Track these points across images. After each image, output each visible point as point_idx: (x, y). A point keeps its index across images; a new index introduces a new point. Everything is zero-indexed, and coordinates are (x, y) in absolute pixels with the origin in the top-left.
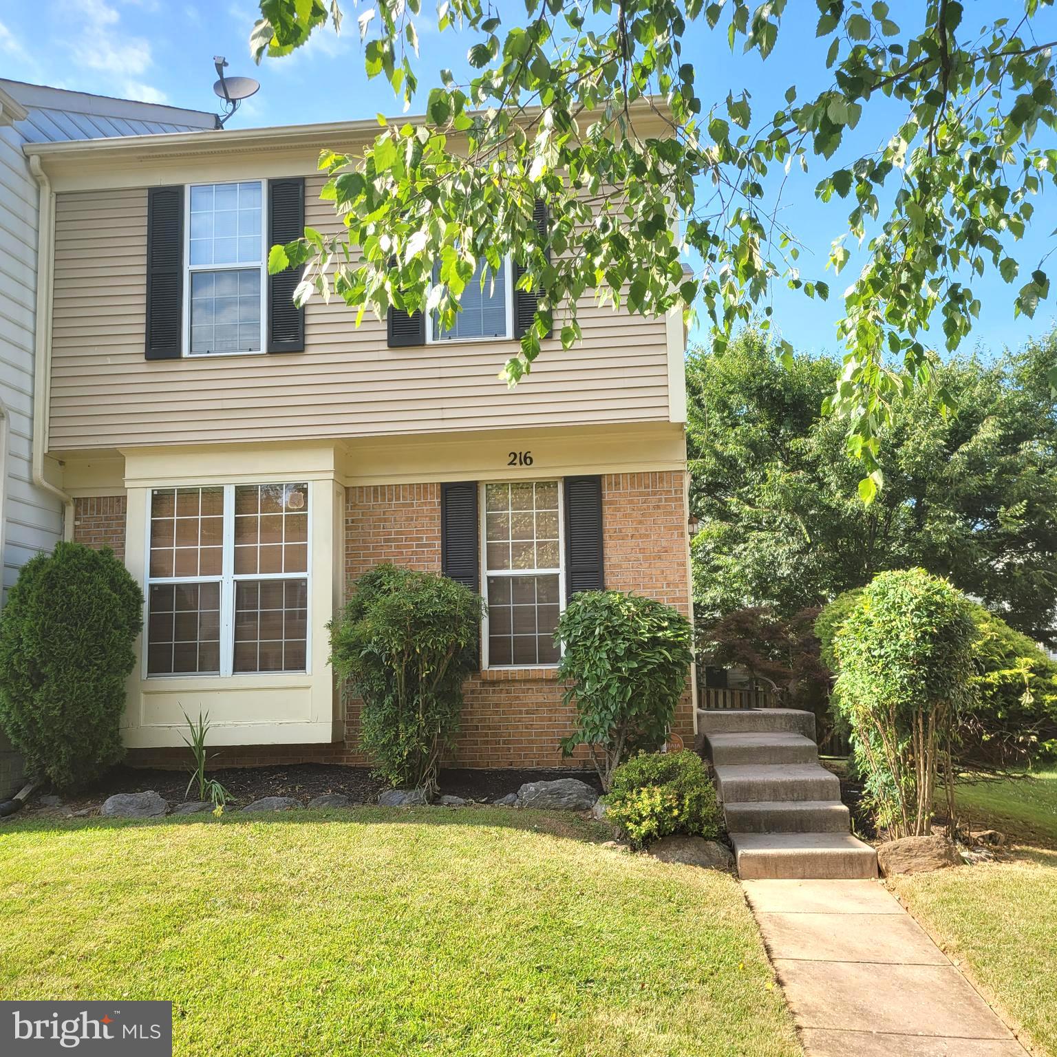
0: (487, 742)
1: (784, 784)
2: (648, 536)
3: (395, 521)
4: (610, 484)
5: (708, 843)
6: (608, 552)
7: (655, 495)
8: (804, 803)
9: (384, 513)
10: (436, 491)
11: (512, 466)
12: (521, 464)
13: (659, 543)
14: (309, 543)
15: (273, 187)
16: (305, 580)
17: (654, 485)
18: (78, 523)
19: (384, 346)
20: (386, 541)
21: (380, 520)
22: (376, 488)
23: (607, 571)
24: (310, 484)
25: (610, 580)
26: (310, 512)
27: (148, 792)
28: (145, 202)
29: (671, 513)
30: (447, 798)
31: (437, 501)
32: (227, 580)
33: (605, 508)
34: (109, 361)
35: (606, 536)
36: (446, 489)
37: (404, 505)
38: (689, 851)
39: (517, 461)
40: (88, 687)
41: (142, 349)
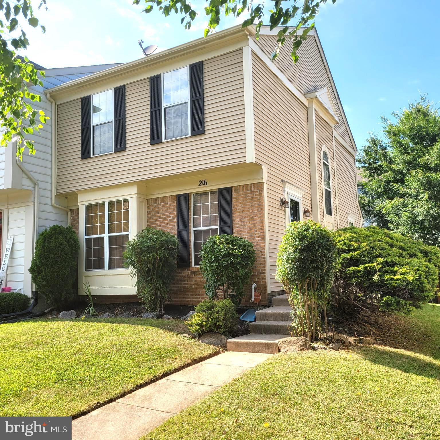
0: (192, 295)
2: (248, 211)
3: (162, 211)
4: (235, 190)
5: (222, 336)
6: (234, 218)
7: (252, 193)
9: (159, 208)
10: (175, 198)
11: (200, 186)
12: (203, 185)
13: (253, 214)
14: (130, 221)
15: (116, 90)
16: (129, 235)
17: (251, 189)
19: (149, 145)
20: (160, 218)
21: (157, 211)
22: (156, 198)
23: (234, 226)
24: (130, 199)
25: (235, 230)
26: (130, 210)
27: (72, 310)
28: (80, 103)
29: (257, 201)
30: (165, 316)
31: (175, 202)
32: (106, 235)
33: (233, 200)
34: (72, 161)
35: (233, 212)
36: (179, 197)
37: (165, 204)
39: (202, 184)
40: (55, 274)
41: (80, 156)
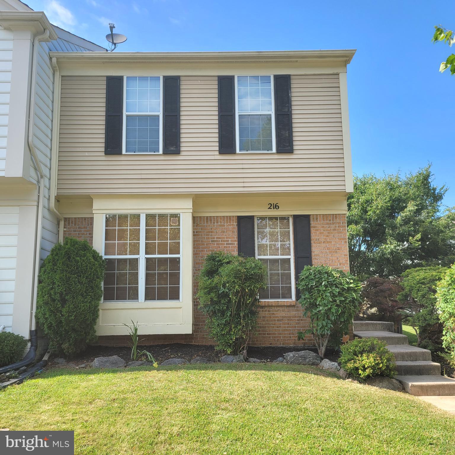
0: (260, 334)
1: (407, 353)
2: (331, 242)
3: (216, 232)
4: (313, 219)
5: (392, 379)
6: (313, 249)
7: (333, 224)
8: (415, 362)
9: (211, 229)
10: (235, 220)
11: (270, 210)
12: (274, 208)
13: (336, 246)
14: (181, 241)
15: (166, 79)
16: (179, 258)
17: (333, 220)
18: (65, 229)
19: (217, 153)
20: (212, 241)
21: (209, 232)
22: (207, 217)
23: (313, 257)
24: (181, 214)
25: (314, 261)
26: (181, 227)
28: (105, 82)
29: (341, 232)
30: (251, 359)
31: (235, 224)
32: (142, 257)
33: (312, 229)
34: (87, 154)
35: (312, 242)
36: (240, 218)
37: (220, 225)
38: (385, 383)
39: (272, 207)
41: (103, 149)
